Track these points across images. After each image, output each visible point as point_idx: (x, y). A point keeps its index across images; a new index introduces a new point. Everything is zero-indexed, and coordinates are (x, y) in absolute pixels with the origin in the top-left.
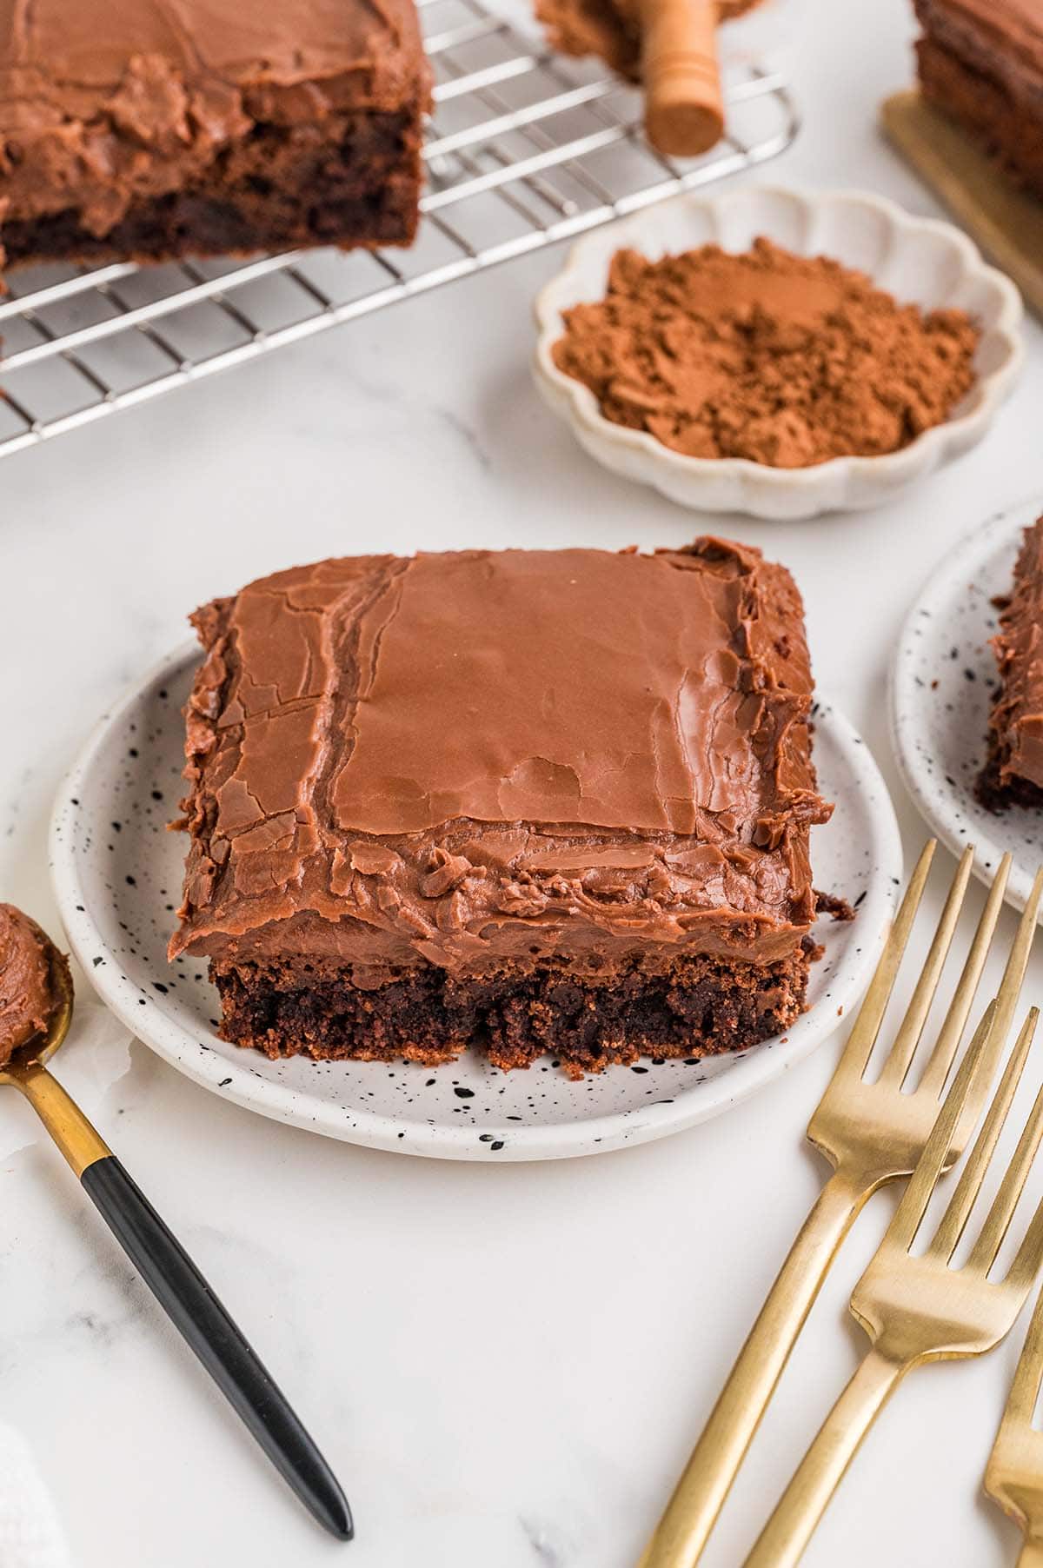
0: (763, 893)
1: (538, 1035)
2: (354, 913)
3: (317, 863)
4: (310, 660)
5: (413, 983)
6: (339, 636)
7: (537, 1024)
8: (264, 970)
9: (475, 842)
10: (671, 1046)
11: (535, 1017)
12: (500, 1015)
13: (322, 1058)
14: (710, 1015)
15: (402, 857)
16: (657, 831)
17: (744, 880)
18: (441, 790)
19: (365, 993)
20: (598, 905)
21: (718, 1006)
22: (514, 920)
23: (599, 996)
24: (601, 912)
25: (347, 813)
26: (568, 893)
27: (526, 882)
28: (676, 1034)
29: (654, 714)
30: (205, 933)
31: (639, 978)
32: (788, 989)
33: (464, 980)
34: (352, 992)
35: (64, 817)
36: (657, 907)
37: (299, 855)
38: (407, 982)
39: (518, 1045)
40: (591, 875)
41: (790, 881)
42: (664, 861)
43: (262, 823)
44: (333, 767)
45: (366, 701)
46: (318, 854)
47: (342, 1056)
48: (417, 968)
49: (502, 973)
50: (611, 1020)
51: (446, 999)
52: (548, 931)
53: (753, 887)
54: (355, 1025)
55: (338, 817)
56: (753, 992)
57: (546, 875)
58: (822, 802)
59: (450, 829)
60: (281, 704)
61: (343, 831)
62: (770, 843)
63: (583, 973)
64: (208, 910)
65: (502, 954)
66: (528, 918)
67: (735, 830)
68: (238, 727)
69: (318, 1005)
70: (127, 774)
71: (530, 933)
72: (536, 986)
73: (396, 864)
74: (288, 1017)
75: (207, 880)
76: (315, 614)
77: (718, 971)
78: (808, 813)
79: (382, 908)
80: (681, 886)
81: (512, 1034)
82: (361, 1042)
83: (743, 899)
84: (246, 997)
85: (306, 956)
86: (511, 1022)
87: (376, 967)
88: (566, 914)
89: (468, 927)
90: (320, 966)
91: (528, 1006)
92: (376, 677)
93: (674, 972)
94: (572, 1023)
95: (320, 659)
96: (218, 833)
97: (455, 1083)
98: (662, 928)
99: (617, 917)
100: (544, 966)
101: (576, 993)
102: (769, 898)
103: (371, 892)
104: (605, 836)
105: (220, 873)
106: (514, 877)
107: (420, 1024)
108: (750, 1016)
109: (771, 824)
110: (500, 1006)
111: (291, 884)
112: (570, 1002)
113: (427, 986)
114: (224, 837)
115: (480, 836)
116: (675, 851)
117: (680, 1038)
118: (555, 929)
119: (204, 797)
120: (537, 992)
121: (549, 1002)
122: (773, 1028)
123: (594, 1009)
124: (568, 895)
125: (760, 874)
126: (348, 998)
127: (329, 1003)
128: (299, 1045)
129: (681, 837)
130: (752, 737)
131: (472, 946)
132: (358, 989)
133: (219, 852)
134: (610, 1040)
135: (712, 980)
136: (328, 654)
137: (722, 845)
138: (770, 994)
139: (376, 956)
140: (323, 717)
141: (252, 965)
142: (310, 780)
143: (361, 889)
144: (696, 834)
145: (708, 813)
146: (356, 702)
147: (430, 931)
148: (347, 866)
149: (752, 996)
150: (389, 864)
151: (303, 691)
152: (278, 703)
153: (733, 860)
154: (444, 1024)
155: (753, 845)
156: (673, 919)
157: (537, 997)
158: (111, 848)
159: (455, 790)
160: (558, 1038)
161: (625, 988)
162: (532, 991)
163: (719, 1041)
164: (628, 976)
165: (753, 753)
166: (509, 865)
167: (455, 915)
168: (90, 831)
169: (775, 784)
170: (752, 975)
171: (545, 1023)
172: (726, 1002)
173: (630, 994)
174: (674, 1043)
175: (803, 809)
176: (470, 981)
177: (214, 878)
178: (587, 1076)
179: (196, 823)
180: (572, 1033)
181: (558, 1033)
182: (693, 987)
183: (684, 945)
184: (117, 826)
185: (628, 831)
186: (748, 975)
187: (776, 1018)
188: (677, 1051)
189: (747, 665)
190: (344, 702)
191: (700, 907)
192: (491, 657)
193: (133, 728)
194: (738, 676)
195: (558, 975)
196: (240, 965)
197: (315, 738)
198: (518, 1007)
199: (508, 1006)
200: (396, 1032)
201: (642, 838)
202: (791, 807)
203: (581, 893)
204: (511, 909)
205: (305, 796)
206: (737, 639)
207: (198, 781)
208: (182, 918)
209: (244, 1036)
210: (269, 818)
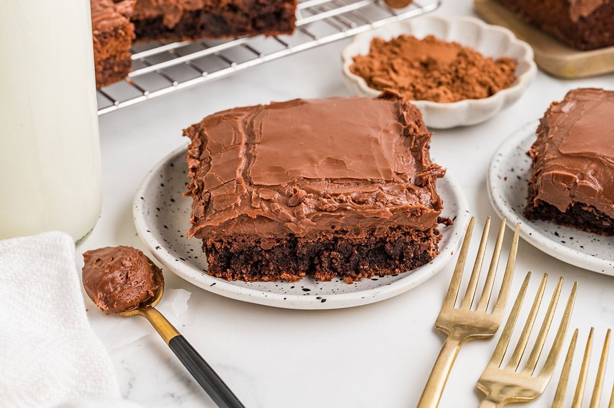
0: (422, 201)
1: (335, 266)
2: (262, 214)
3: (246, 197)
4: (235, 134)
5: (284, 246)
6: (245, 126)
7: (334, 261)
8: (225, 243)
9: (308, 186)
10: (387, 269)
11: (333, 258)
12: (319, 258)
13: (249, 281)
14: (402, 253)
15: (279, 193)
16: (378, 180)
17: (414, 196)
18: (292, 169)
19: (265, 251)
20: (359, 206)
21: (406, 249)
22: (325, 213)
23: (358, 247)
24: (360, 208)
25: (256, 179)
26: (346, 201)
27: (329, 198)
28: (388, 264)
29: (372, 142)
30: (203, 226)
31: (374, 238)
32: (432, 242)
33: (305, 243)
34: (260, 251)
35: (139, 203)
36: (382, 205)
37: (239, 194)
38: (282, 246)
39: (326, 271)
40: (354, 195)
41: (431, 197)
42: (382, 190)
43: (222, 185)
44: (249, 165)
45: (259, 143)
46: (246, 194)
47: (256, 280)
48: (286, 239)
49: (320, 239)
50: (363, 258)
51: (298, 251)
52: (339, 218)
53: (418, 199)
54: (262, 266)
55: (253, 181)
56: (419, 243)
57: (337, 195)
58: (441, 168)
59: (297, 182)
60: (225, 148)
61: (255, 185)
62: (422, 183)
63: (352, 237)
64: (204, 218)
65: (321, 229)
66: (331, 212)
67: (408, 180)
68: (209, 158)
69: (247, 259)
70: (160, 192)
71: (331, 219)
72: (333, 245)
73: (277, 195)
74: (235, 264)
75: (202, 207)
76: (235, 120)
77: (405, 234)
78: (436, 173)
79: (273, 211)
80: (390, 198)
81: (324, 266)
82: (264, 273)
83: (414, 203)
84: (218, 255)
85: (243, 235)
86: (324, 260)
87: (270, 239)
88: (345, 210)
89: (308, 216)
90: (248, 240)
91: (330, 254)
92: (262, 136)
93: (388, 236)
94: (348, 260)
95: (239, 132)
96: (205, 191)
97: (302, 287)
98: (384, 212)
99: (365, 209)
100: (336, 235)
101: (350, 246)
102: (424, 203)
103: (268, 206)
104: (358, 182)
105: (207, 205)
106: (324, 197)
107: (287, 264)
108: (418, 253)
109: (423, 176)
110: (319, 254)
111: (236, 205)
112: (347, 251)
113: (290, 247)
114: (208, 192)
115: (309, 184)
116: (385, 186)
117: (390, 266)
118: (341, 216)
119: (197, 181)
120: (334, 247)
121: (339, 252)
122: (427, 259)
123: (356, 253)
124: (346, 202)
125: (420, 194)
126: (259, 253)
127: (252, 257)
128: (239, 276)
129: (387, 182)
130: (411, 149)
131: (309, 225)
132: (263, 250)
133: (205, 198)
134: (363, 266)
135: (403, 238)
136: (241, 130)
137: (404, 185)
138: (426, 243)
139: (270, 234)
140: (242, 150)
141: (221, 241)
142: (240, 170)
143: (264, 205)
144: (393, 180)
145: (398, 174)
146: (255, 145)
147: (293, 219)
148: (258, 197)
149: (419, 244)
150: (274, 195)
151: (233, 143)
152: (224, 148)
153: (409, 189)
154: (297, 264)
155: (416, 185)
156: (388, 209)
157: (334, 250)
158: (157, 216)
159: (298, 169)
160: (342, 267)
161: (368, 243)
162: (331, 247)
163: (405, 265)
164: (370, 238)
165: (412, 155)
166: (322, 193)
167: (302, 211)
168: (149, 209)
169: (422, 164)
170: (418, 236)
171: (337, 260)
172: (409, 247)
173: (371, 246)
174: (387, 268)
175: (434, 171)
176: (307, 243)
177: (205, 207)
178: (354, 282)
179: (196, 190)
180: (348, 264)
181: (342, 265)
182: (395, 241)
183: (392, 222)
184: (158, 209)
185: (367, 180)
186: (417, 236)
187: (428, 253)
188: (389, 271)
189: (405, 127)
190: (250, 145)
191: (398, 205)
192: (306, 127)
193: (161, 176)
194: (403, 131)
195: (342, 239)
196: (216, 241)
197: (240, 156)
198: (326, 254)
199: (322, 254)
200: (278, 268)
201: (372, 182)
202: (429, 170)
203: (351, 201)
204: (324, 207)
205: (239, 175)
206: (401, 118)
207: (194, 177)
208: (192, 223)
209: (218, 272)
210: (225, 183)
